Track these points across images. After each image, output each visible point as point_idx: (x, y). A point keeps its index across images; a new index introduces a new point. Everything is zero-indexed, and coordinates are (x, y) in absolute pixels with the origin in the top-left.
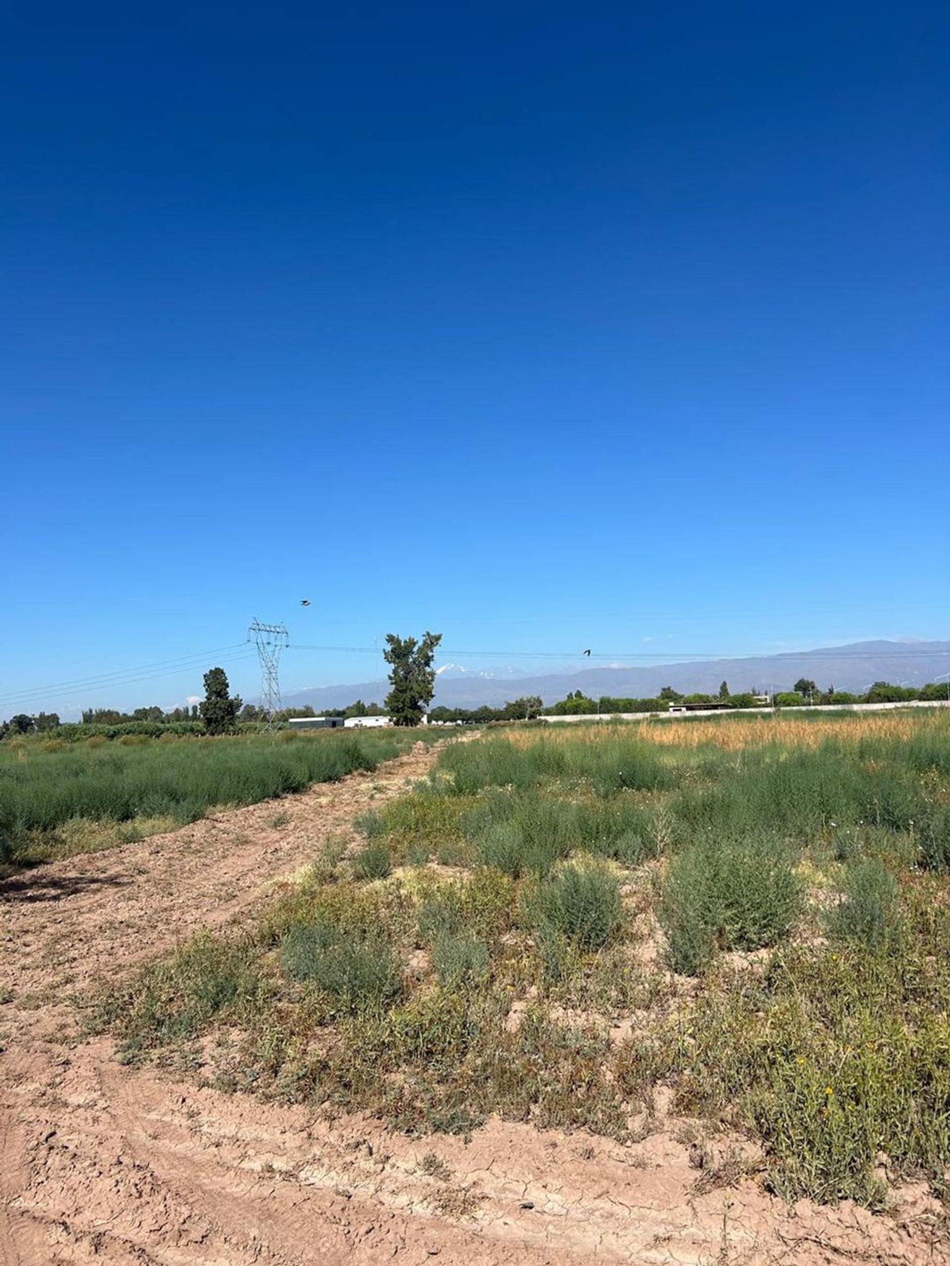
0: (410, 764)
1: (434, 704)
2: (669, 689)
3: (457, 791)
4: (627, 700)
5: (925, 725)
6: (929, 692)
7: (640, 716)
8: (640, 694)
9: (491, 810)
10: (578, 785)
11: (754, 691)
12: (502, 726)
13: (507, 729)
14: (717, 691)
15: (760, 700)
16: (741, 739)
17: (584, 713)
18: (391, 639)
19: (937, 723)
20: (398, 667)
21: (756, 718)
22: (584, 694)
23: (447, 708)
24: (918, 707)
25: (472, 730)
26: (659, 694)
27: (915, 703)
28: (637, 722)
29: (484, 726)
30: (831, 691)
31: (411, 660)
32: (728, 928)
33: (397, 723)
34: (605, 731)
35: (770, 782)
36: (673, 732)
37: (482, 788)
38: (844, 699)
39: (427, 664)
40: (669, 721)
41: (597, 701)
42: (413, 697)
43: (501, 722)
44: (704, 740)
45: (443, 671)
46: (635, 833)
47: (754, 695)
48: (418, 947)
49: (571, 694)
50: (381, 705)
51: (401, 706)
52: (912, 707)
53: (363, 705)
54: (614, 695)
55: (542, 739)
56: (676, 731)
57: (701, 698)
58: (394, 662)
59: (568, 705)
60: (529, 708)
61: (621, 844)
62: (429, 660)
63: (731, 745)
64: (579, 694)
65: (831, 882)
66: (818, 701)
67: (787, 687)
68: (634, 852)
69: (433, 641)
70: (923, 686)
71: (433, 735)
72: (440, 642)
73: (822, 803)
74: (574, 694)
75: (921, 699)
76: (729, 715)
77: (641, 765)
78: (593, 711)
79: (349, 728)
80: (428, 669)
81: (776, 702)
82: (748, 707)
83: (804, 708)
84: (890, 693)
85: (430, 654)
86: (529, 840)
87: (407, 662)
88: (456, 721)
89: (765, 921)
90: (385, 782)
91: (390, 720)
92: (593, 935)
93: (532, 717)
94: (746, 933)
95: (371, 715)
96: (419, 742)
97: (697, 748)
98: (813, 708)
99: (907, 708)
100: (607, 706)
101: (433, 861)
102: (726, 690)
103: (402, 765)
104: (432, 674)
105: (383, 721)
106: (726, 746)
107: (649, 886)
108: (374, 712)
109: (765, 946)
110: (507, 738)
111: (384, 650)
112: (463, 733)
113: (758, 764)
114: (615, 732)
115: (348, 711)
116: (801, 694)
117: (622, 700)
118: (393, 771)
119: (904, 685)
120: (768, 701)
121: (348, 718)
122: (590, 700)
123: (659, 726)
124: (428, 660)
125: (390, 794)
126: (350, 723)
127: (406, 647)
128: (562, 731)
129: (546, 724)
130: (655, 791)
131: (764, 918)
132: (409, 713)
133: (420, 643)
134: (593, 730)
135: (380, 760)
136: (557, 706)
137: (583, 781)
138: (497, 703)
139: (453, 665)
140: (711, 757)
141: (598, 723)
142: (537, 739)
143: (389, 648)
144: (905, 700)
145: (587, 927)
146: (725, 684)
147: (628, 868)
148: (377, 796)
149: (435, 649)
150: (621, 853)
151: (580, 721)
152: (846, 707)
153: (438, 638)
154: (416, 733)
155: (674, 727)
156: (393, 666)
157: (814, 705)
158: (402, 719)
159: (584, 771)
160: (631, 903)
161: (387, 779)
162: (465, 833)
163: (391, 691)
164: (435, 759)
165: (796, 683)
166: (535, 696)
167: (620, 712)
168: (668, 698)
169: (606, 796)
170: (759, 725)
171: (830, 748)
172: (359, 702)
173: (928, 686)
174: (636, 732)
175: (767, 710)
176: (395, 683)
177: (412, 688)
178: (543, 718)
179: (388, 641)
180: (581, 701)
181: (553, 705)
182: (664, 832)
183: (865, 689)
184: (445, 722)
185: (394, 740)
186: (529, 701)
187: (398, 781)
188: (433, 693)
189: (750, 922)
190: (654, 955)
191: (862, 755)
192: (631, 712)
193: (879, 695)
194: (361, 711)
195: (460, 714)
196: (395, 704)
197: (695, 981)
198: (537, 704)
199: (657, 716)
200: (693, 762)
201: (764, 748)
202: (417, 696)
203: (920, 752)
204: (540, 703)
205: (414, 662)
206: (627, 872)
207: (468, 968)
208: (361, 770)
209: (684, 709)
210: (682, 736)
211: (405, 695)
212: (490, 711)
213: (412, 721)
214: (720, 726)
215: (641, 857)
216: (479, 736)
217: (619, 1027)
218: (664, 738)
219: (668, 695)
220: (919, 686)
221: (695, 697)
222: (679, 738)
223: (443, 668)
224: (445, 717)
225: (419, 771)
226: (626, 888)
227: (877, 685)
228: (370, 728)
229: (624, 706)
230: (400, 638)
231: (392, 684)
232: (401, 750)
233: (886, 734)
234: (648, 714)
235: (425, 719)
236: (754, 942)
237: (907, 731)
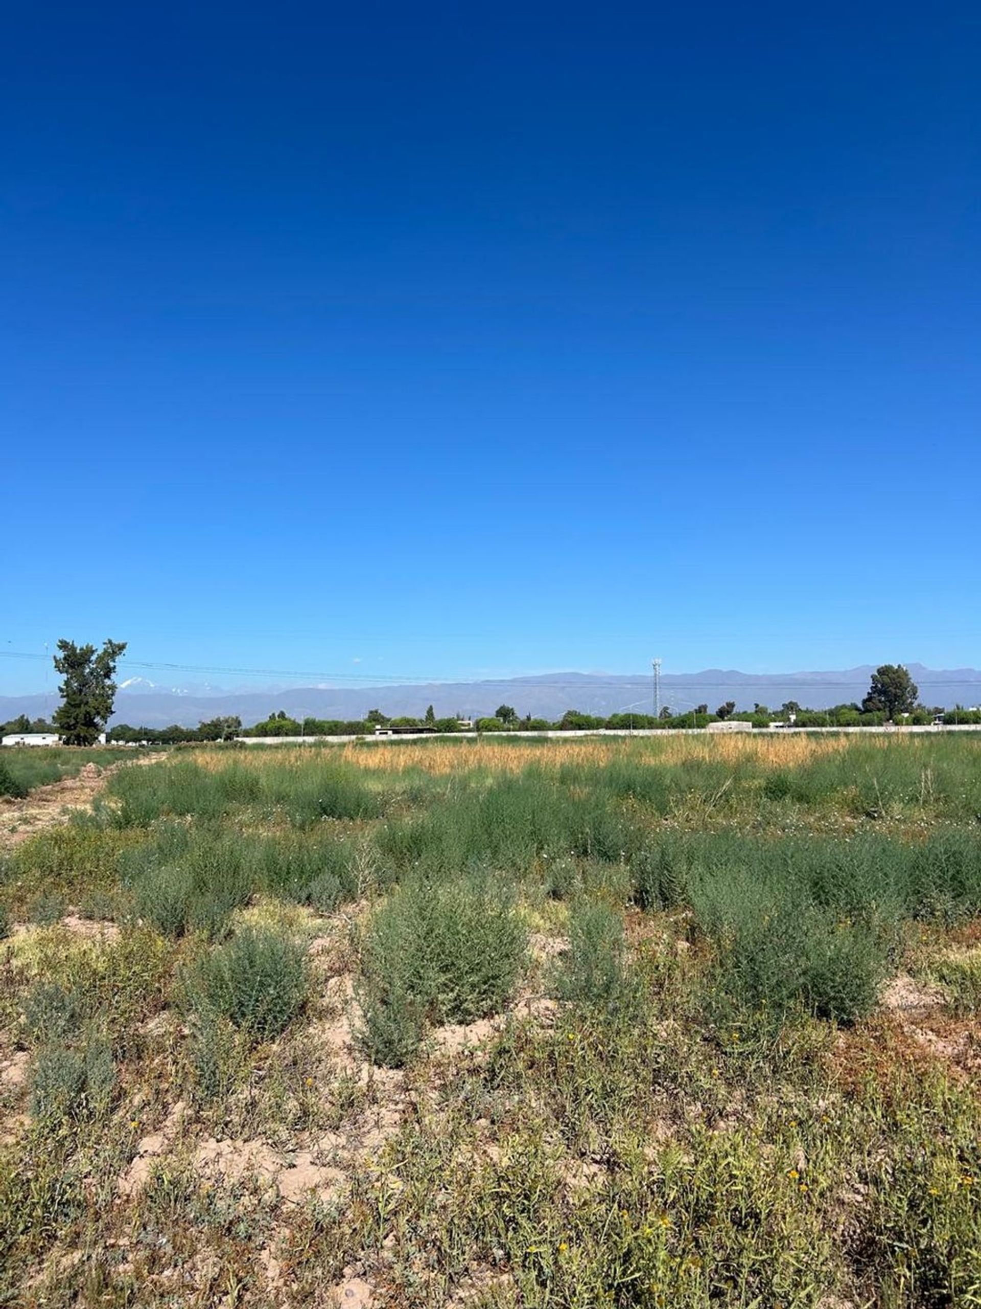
0: (72, 789)
1: (113, 722)
2: (376, 712)
3: (123, 823)
4: (333, 722)
5: (618, 751)
6: (615, 721)
7: (345, 738)
8: (346, 716)
9: (160, 847)
10: (272, 814)
11: (458, 716)
12: (193, 748)
13: (197, 752)
14: (423, 715)
15: (463, 725)
16: (447, 763)
17: (287, 735)
18: (64, 645)
19: (628, 750)
20: (71, 678)
21: (461, 742)
22: (287, 715)
23: (131, 726)
24: (605, 735)
25: (156, 751)
26: (366, 717)
27: (602, 732)
28: (343, 745)
29: (172, 748)
30: (529, 718)
31: (87, 670)
32: (441, 997)
33: (67, 743)
34: (307, 754)
35: (482, 809)
36: (379, 756)
37: (157, 818)
38: (540, 726)
39: (107, 676)
40: (376, 744)
41: (302, 722)
42: (88, 713)
43: (193, 743)
44: (410, 763)
45: (129, 686)
46: (332, 873)
47: (458, 719)
48: (21, 1048)
49: (274, 714)
50: (49, 721)
51: (73, 722)
52: (599, 736)
53: (27, 721)
54: (320, 716)
55: (236, 762)
56: (383, 754)
57: (407, 721)
58: (67, 672)
59: (269, 726)
60: (226, 729)
61: (315, 887)
62: (110, 672)
63: (437, 769)
64: (282, 715)
65: (548, 925)
66: (517, 727)
67: (489, 712)
68: (330, 896)
69: (116, 650)
70: (610, 716)
71: (109, 756)
72: (124, 651)
73: (533, 833)
74: (276, 715)
75: (607, 728)
76: (436, 739)
77: (343, 792)
78: (297, 734)
79: (5, 747)
80: (108, 682)
81: (478, 727)
82: (452, 732)
83: (504, 734)
84: (582, 721)
85: (112, 664)
86: (200, 886)
87: (83, 672)
88: (140, 741)
89: (485, 987)
90: (34, 811)
91: (60, 739)
92: (270, 1018)
93: (228, 737)
94: (461, 1003)
95: (37, 733)
96: (91, 764)
97: (403, 772)
98: (512, 733)
99: (595, 735)
100: (311, 728)
101: (71, 914)
102: (432, 714)
103: (63, 790)
104: (113, 688)
105: (51, 740)
106: (432, 771)
107: (346, 942)
108: (41, 728)
109: (485, 1016)
110: (196, 761)
111: (55, 657)
112: (146, 755)
113: (465, 789)
114: (318, 755)
115: (7, 727)
116: (502, 720)
117: (328, 722)
118: (49, 797)
119: (594, 714)
120: (472, 726)
121: (7, 734)
122: (294, 722)
123: (365, 749)
124: (108, 672)
125: (40, 825)
126: (9, 741)
127: (82, 655)
128: (261, 753)
129: (243, 746)
130: (358, 822)
131: (485, 983)
132: (82, 731)
133: (100, 652)
134: (294, 754)
135: (38, 783)
136: (257, 727)
137: (278, 809)
138: (190, 722)
139: (140, 679)
140: (417, 783)
141: (300, 746)
142: (230, 761)
143: (61, 654)
144: (593, 728)
145: (262, 1009)
146: (431, 708)
147: (321, 916)
148: (22, 828)
149: (117, 658)
150: (314, 897)
151: (282, 744)
152: (542, 733)
153: (122, 647)
154: (88, 753)
155: (381, 750)
156: (65, 676)
157: (513, 730)
158: (73, 737)
159: (281, 798)
160: (322, 964)
161: (40, 808)
162: (124, 875)
163: (62, 705)
164: (103, 784)
165: (497, 708)
166: (234, 716)
167: (325, 734)
168: (374, 720)
169: (302, 828)
170: (464, 749)
171: (533, 772)
172: (23, 717)
173: (615, 716)
174: (341, 755)
175: (470, 735)
176: (67, 696)
177: (87, 703)
178: (240, 739)
179: (60, 647)
180: (284, 722)
181: (253, 726)
182: (367, 872)
183: (559, 717)
184: (127, 742)
185: (59, 762)
186: (227, 721)
187: (53, 810)
188: (113, 710)
189: (467, 988)
190: (348, 1039)
191: (563, 781)
192: (336, 735)
193: (571, 722)
194: (24, 727)
195: (146, 734)
196: (65, 720)
197: (398, 1075)
198: (236, 724)
199: (363, 739)
200: (399, 788)
201: (470, 772)
202: (94, 711)
203: (618, 778)
204: (239, 723)
205: (92, 673)
206: (320, 921)
207: (82, 1090)
208: (7, 797)
209: (390, 732)
210: (389, 760)
211: (78, 711)
212: (182, 731)
213: (82, 740)
214: (427, 749)
215: (338, 902)
216: (164, 758)
217: (294, 1166)
218: (370, 761)
219: (376, 718)
220: (607, 716)
221: (401, 720)
222: (385, 761)
223: (128, 682)
224: (127, 735)
225: (83, 797)
226: (318, 944)
227: (569, 713)
228: (33, 747)
229: (330, 728)
230: (76, 645)
231: (63, 697)
232: (67, 773)
233: (583, 759)
234: (354, 737)
235: (102, 738)
236: (471, 1014)
237: (602, 757)
